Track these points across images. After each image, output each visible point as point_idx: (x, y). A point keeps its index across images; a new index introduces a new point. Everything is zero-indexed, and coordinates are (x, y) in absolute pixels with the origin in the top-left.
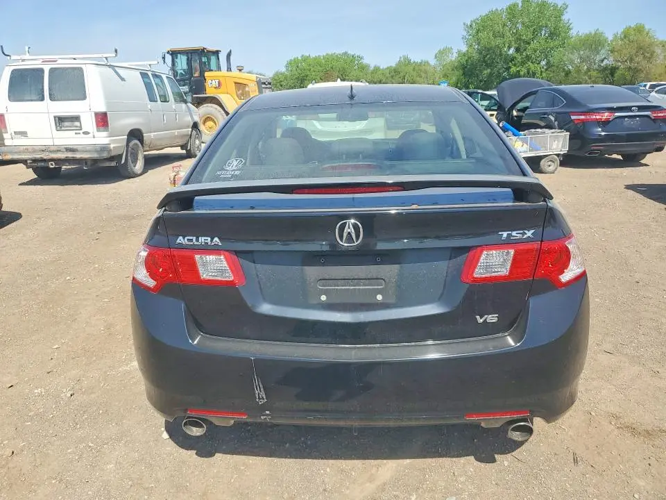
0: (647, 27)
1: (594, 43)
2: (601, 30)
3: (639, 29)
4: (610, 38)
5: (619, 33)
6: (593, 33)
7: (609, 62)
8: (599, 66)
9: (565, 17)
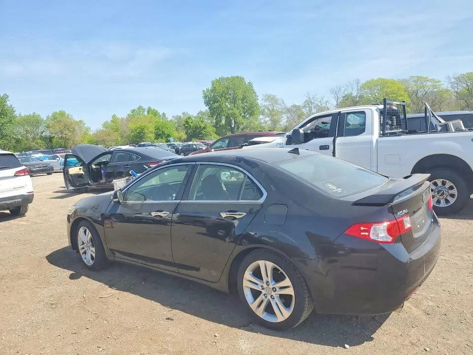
0: (67, 113)
1: (34, 121)
2: (37, 113)
3: (62, 114)
4: (45, 119)
5: (50, 116)
6: (32, 114)
7: (47, 133)
8: (41, 136)
9: (9, 103)
